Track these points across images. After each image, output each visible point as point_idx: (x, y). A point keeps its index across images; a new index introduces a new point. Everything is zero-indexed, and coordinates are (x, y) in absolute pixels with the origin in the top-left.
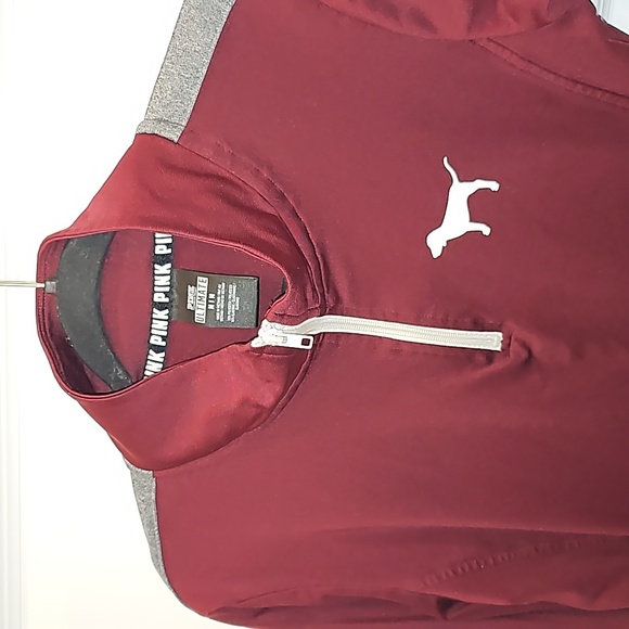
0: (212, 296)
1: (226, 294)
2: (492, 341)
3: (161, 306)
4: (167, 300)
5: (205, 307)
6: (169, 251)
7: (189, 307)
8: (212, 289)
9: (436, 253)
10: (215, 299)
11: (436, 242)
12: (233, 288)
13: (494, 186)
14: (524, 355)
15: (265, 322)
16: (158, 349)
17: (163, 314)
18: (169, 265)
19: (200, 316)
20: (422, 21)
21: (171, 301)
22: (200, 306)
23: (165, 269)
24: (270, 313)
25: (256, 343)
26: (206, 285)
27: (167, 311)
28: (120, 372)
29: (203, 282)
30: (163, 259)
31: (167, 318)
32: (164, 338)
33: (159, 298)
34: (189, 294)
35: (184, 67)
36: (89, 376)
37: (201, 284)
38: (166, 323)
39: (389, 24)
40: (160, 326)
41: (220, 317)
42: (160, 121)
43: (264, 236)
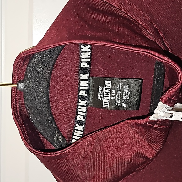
0: (113, 91)
1: (122, 90)
3: (83, 98)
4: (86, 95)
5: (109, 98)
6: (88, 66)
7: (99, 98)
10: (116, 93)
12: (127, 87)
15: (161, 104)
16: (80, 123)
17: (84, 103)
18: (87, 75)
19: (106, 102)
21: (88, 95)
22: (106, 98)
24: (165, 98)
26: (110, 85)
27: (86, 101)
28: (60, 137)
29: (108, 84)
30: (85, 71)
31: (85, 105)
32: (84, 117)
33: (82, 93)
34: (99, 91)
36: (42, 139)
37: (107, 85)
38: (85, 108)
40: (82, 110)
41: (118, 104)
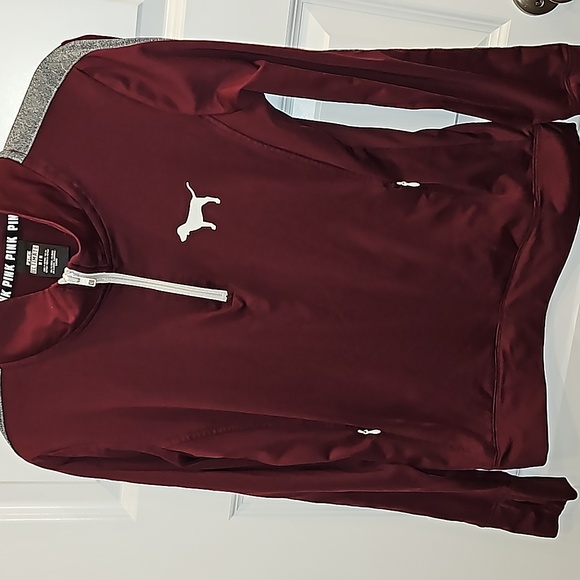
0: (41, 257)
1: (50, 256)
2: (221, 296)
3: (10, 263)
4: (14, 259)
5: (36, 264)
6: (17, 229)
7: (28, 264)
8: (41, 252)
9: (183, 238)
10: (43, 259)
11: (183, 232)
12: (54, 253)
13: (218, 201)
14: (241, 305)
15: (66, 269)
16: (7, 289)
17: (11, 268)
18: (16, 238)
19: (34, 270)
20: (170, 103)
21: (16, 260)
22: (34, 263)
23: (13, 240)
24: (69, 263)
25: (60, 282)
27: (13, 266)
29: (36, 248)
30: (12, 234)
31: (13, 270)
33: (9, 257)
34: (28, 256)
35: (28, 121)
38: (13, 273)
39: (150, 103)
40: (9, 273)
41: (45, 270)
42: (12, 151)
43: (71, 220)
